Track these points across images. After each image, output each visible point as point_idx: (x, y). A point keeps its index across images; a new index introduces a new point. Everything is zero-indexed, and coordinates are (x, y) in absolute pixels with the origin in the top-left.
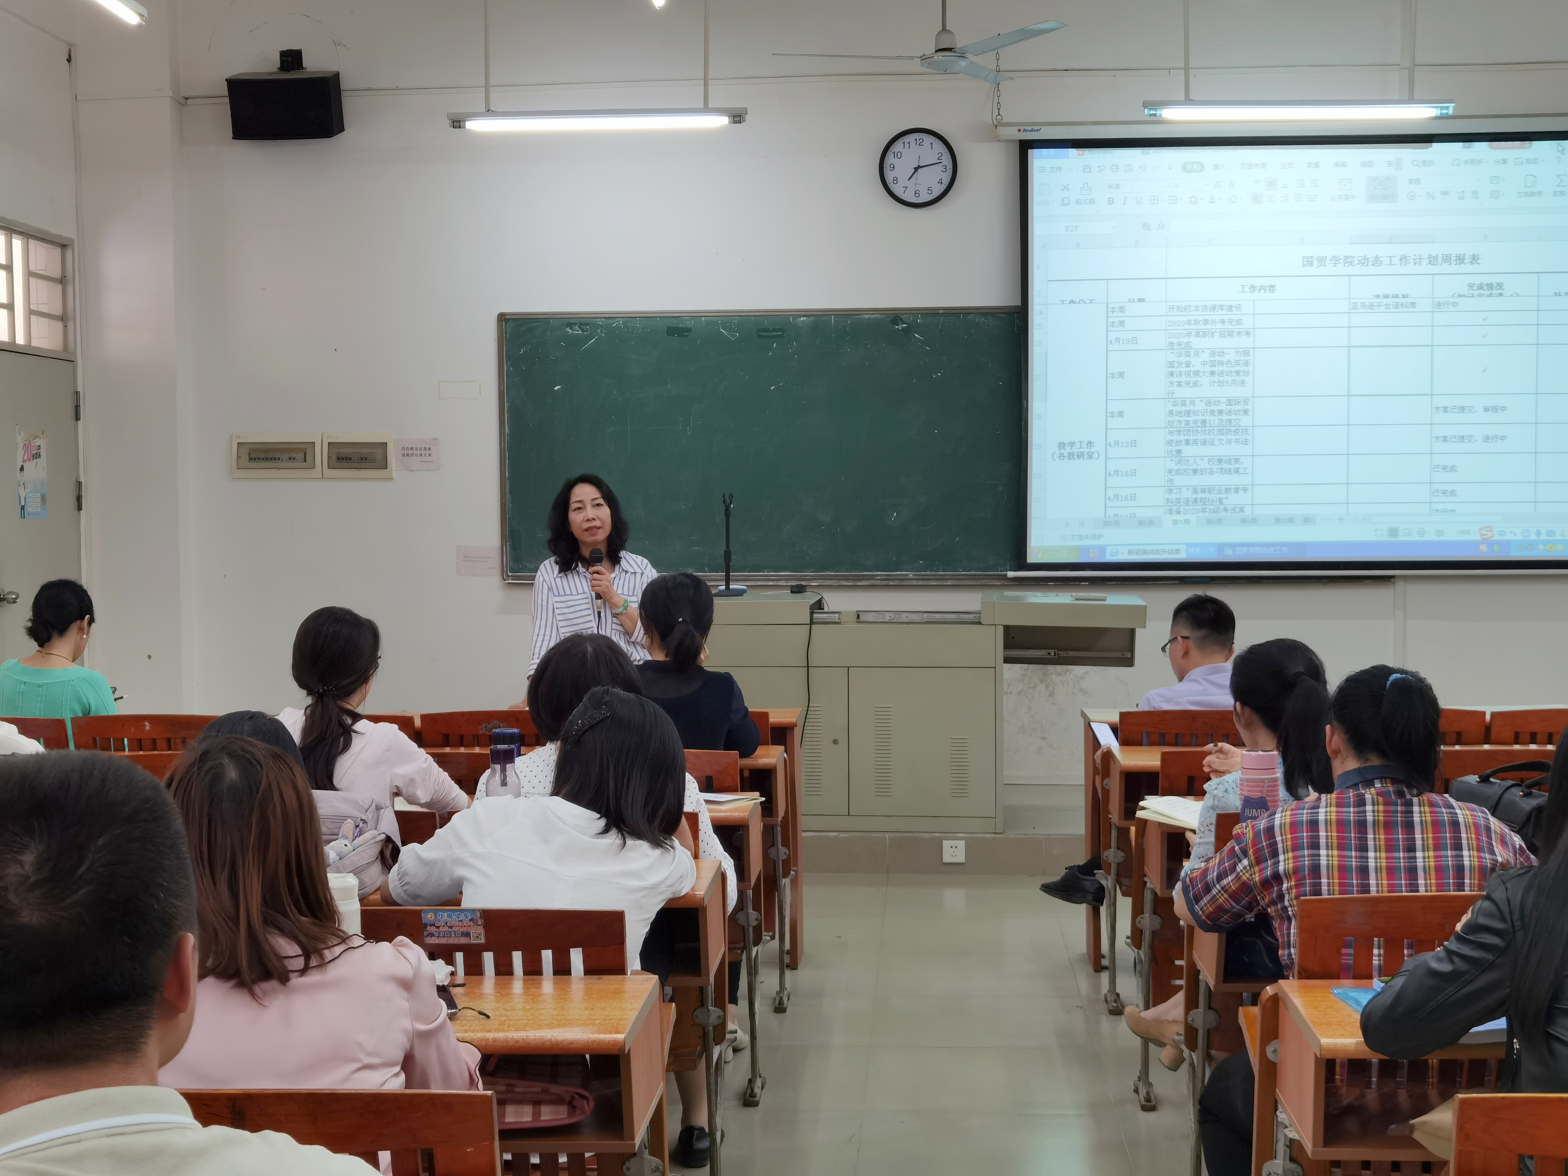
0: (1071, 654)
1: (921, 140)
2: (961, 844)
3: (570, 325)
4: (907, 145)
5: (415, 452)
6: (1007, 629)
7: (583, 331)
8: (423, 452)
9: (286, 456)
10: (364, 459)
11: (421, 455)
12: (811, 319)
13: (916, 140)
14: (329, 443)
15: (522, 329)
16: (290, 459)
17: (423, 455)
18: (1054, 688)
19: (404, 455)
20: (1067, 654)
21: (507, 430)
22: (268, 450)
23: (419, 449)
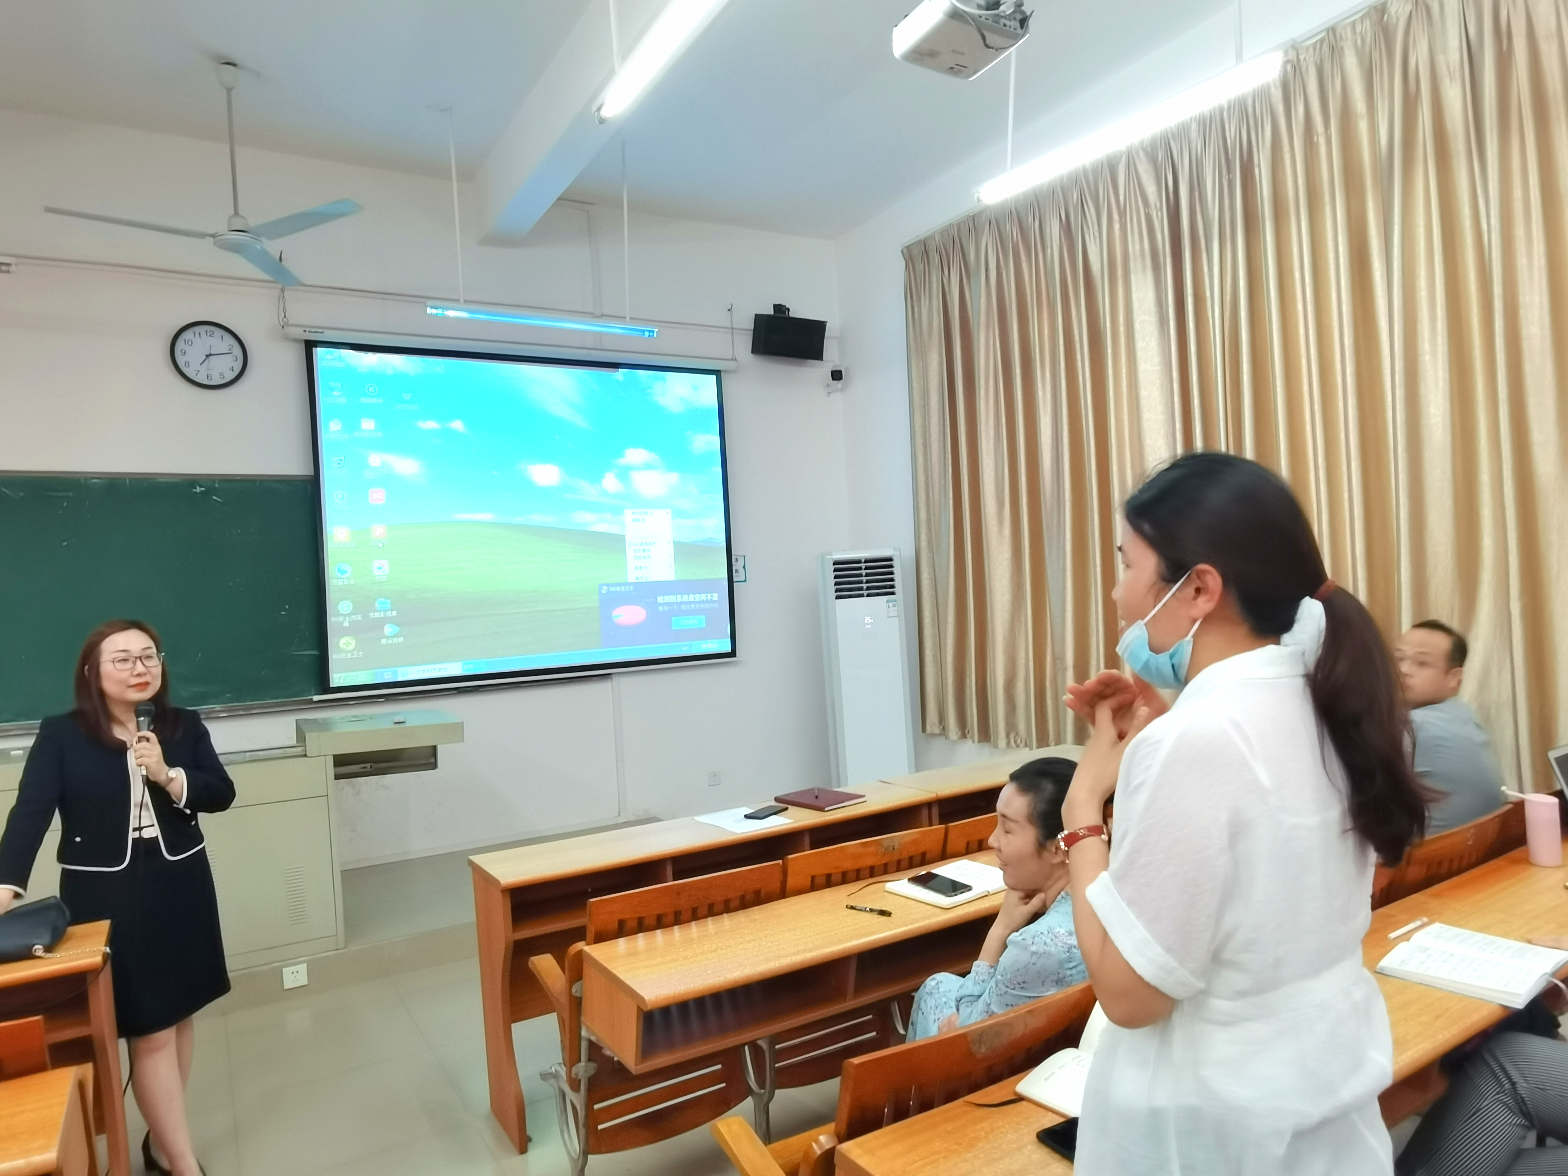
1: (212, 333)
2: (303, 967)
4: (197, 335)
6: (334, 759)
12: (104, 481)
13: (207, 331)
20: (380, 765)
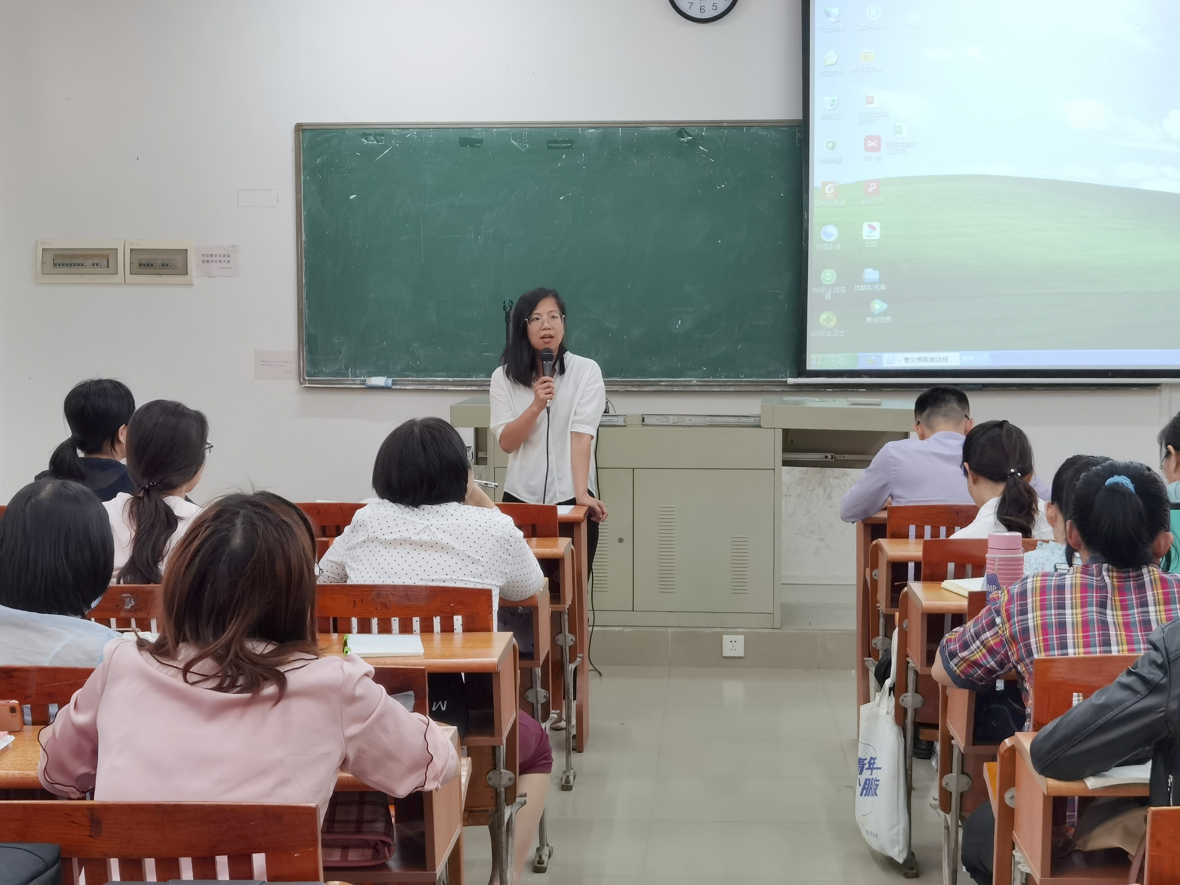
0: (847, 457)
2: (741, 639)
3: (366, 136)
5: (214, 259)
6: (786, 432)
7: (378, 141)
8: (223, 259)
9: (89, 262)
10: (165, 265)
11: (220, 262)
12: (600, 131)
14: (131, 250)
15: (319, 139)
16: (93, 265)
17: (223, 262)
18: (831, 491)
19: (203, 261)
20: (844, 457)
21: (304, 238)
22: (72, 256)
23: (218, 256)
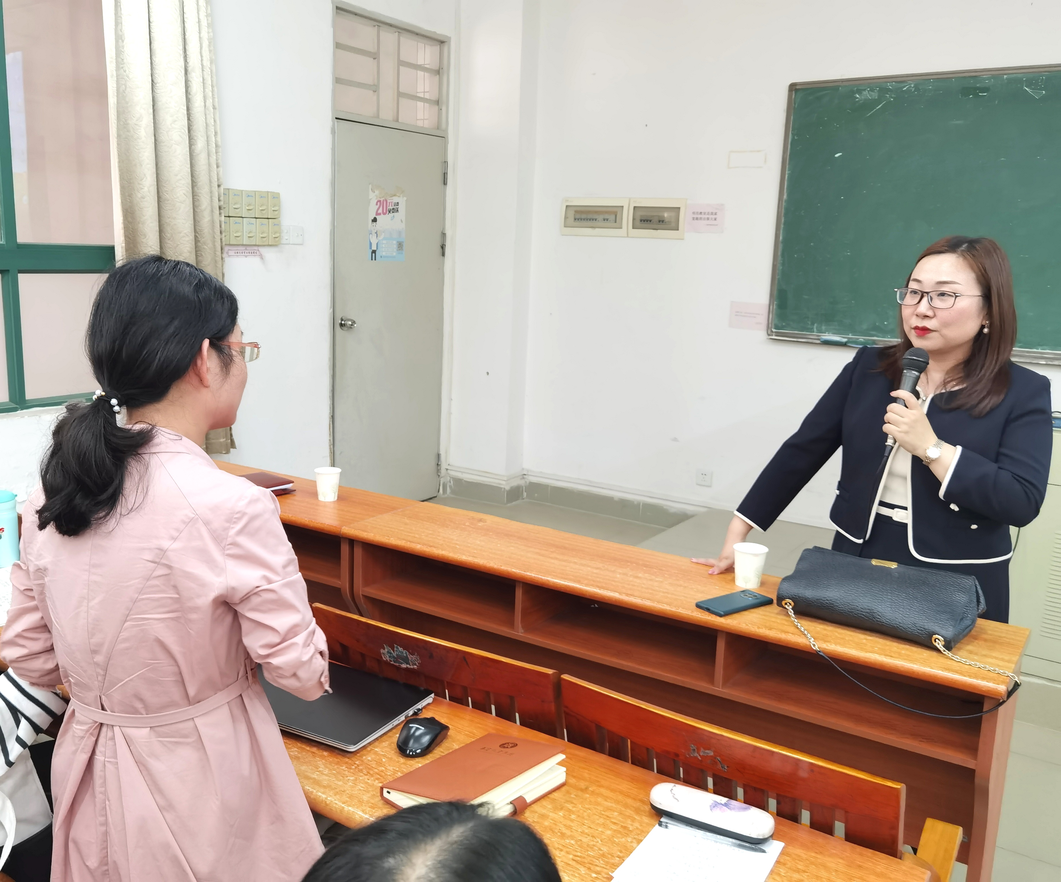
3: (861, 90)
5: (703, 216)
8: (710, 216)
9: (601, 217)
10: (660, 221)
11: (708, 219)
14: (635, 207)
15: (810, 98)
16: (605, 220)
17: (710, 219)
19: (693, 218)
22: (588, 212)
23: (706, 214)
